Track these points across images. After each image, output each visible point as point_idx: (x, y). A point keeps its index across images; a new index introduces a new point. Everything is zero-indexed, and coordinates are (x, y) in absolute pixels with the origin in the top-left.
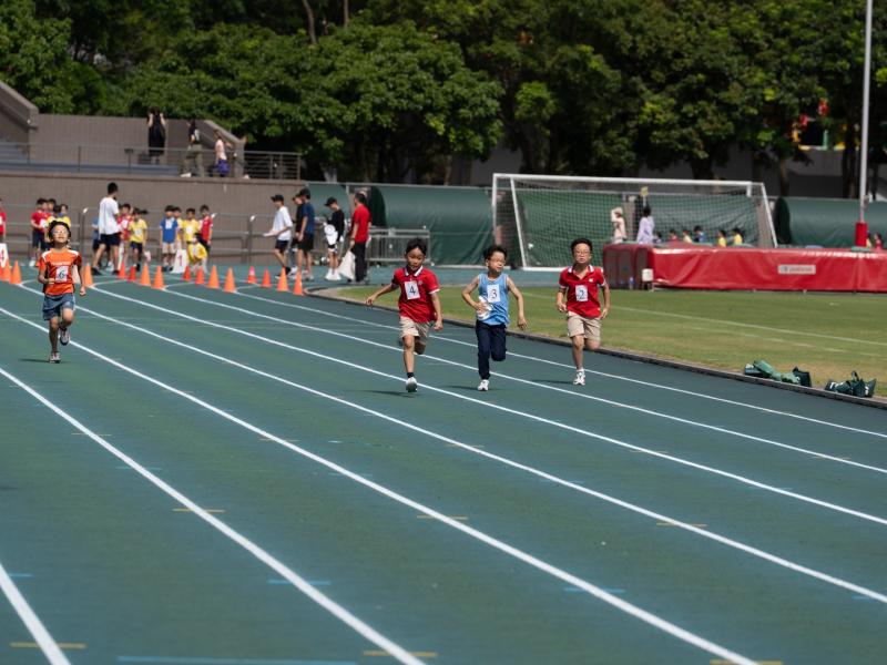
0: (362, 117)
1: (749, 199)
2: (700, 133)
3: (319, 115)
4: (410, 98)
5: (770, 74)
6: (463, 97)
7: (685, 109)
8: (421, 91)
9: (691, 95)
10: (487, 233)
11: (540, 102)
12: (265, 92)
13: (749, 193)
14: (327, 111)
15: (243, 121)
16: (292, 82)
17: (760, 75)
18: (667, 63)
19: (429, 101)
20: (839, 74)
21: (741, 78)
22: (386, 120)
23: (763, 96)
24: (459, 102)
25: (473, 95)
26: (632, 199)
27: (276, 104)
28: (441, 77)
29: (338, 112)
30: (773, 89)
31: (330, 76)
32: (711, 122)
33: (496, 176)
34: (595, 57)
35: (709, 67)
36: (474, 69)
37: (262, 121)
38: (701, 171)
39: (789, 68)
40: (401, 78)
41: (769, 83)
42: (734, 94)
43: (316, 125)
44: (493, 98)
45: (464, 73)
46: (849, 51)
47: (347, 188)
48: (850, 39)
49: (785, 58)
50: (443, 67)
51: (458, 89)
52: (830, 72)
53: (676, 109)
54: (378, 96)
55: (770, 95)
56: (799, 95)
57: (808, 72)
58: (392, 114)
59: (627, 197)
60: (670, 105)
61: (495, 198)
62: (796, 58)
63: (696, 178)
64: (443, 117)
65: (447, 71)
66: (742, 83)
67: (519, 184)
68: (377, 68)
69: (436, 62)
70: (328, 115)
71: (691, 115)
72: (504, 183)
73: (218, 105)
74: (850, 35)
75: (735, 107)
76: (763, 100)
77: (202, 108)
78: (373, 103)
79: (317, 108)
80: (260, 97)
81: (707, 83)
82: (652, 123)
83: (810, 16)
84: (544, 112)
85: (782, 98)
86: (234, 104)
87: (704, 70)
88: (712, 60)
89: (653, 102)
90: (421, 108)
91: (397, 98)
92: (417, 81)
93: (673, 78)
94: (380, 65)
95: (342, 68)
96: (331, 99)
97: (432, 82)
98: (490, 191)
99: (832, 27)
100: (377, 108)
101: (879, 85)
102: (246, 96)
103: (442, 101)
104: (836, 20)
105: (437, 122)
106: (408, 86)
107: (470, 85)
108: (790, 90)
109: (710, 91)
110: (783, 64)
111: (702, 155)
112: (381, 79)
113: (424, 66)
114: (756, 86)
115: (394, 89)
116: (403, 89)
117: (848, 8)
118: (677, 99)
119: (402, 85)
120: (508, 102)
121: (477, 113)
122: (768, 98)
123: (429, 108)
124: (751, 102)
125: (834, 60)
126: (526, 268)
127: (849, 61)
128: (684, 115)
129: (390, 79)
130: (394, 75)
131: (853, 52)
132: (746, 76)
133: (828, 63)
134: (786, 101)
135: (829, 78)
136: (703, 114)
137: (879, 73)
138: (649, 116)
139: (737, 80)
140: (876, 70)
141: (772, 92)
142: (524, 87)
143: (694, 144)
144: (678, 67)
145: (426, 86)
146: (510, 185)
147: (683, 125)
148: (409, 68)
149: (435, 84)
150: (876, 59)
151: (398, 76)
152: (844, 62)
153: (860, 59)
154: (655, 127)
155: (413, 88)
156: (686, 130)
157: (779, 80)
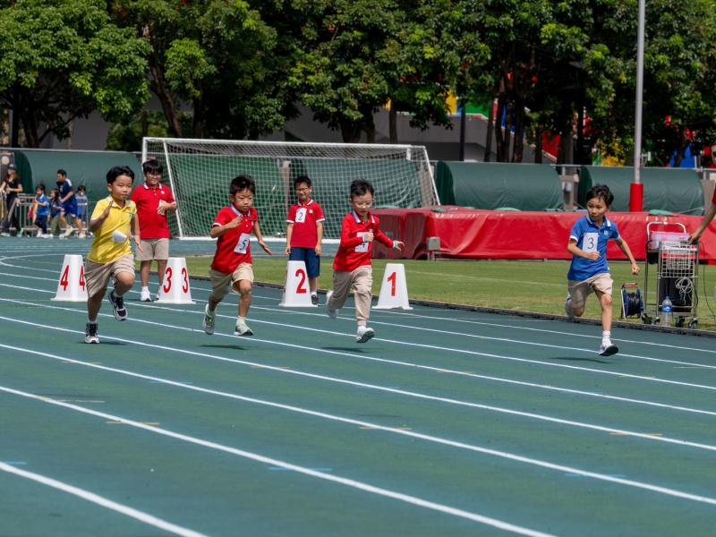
1: (408, 163)
2: (355, 93)
4: (54, 56)
5: (430, 31)
6: (111, 55)
7: (339, 68)
8: (67, 48)
9: (347, 52)
11: (192, 60)
13: (409, 157)
17: (419, 32)
18: (318, 20)
19: (75, 59)
20: (502, 31)
21: (397, 35)
22: (29, 79)
23: (422, 53)
24: (105, 61)
25: (121, 53)
26: (286, 164)
28: (86, 34)
30: (432, 46)
32: (366, 81)
33: (145, 139)
34: (250, 13)
35: (366, 23)
36: (121, 26)
38: (351, 131)
39: (450, 25)
40: (45, 34)
41: (428, 40)
42: (389, 52)
44: (141, 55)
45: (110, 30)
46: (513, 6)
49: (445, 13)
50: (89, 22)
51: (105, 46)
52: (492, 29)
53: (332, 67)
54: (21, 54)
55: (430, 52)
56: (461, 53)
57: (469, 28)
58: (36, 74)
59: (282, 160)
60: (322, 65)
62: (457, 14)
63: (346, 141)
64: (90, 76)
65: (93, 26)
66: (399, 40)
67: (172, 148)
68: (19, 24)
69: (81, 17)
71: (345, 74)
72: (155, 147)
75: (392, 66)
76: (423, 58)
78: (15, 61)
81: (363, 41)
82: (302, 84)
84: (197, 72)
85: (443, 55)
87: (360, 27)
88: (368, 16)
89: (306, 62)
90: (67, 66)
91: (40, 56)
92: (62, 37)
93: (325, 36)
94: (21, 20)
97: (77, 38)
100: (21, 67)
101: (544, 42)
103: (88, 59)
105: (83, 82)
106: (52, 43)
107: (117, 42)
108: (450, 48)
109: (366, 49)
110: (443, 20)
111: (356, 115)
112: (24, 37)
113: (68, 22)
114: (415, 44)
115: (37, 47)
116: (47, 46)
118: (330, 58)
119: (46, 42)
120: (157, 60)
121: (125, 72)
122: (427, 56)
123: (76, 67)
124: (410, 61)
125: (497, 16)
126: (182, 238)
127: (512, 17)
128: (339, 74)
129: (36, 35)
130: (37, 32)
131: (518, 7)
132: (403, 32)
133: (490, 19)
134: (447, 60)
135: (491, 34)
136: (358, 73)
137: (545, 28)
138: (299, 78)
139: (394, 37)
140: (541, 27)
141: (431, 50)
142: (175, 43)
143: (346, 105)
144: (330, 24)
145: (70, 42)
146: (162, 149)
147: (335, 85)
148: (54, 23)
149: (80, 40)
150: (540, 15)
151: (41, 32)
152: (508, 18)
153: (525, 15)
154: (307, 88)
155: (58, 45)
156: (340, 90)
157: (439, 35)
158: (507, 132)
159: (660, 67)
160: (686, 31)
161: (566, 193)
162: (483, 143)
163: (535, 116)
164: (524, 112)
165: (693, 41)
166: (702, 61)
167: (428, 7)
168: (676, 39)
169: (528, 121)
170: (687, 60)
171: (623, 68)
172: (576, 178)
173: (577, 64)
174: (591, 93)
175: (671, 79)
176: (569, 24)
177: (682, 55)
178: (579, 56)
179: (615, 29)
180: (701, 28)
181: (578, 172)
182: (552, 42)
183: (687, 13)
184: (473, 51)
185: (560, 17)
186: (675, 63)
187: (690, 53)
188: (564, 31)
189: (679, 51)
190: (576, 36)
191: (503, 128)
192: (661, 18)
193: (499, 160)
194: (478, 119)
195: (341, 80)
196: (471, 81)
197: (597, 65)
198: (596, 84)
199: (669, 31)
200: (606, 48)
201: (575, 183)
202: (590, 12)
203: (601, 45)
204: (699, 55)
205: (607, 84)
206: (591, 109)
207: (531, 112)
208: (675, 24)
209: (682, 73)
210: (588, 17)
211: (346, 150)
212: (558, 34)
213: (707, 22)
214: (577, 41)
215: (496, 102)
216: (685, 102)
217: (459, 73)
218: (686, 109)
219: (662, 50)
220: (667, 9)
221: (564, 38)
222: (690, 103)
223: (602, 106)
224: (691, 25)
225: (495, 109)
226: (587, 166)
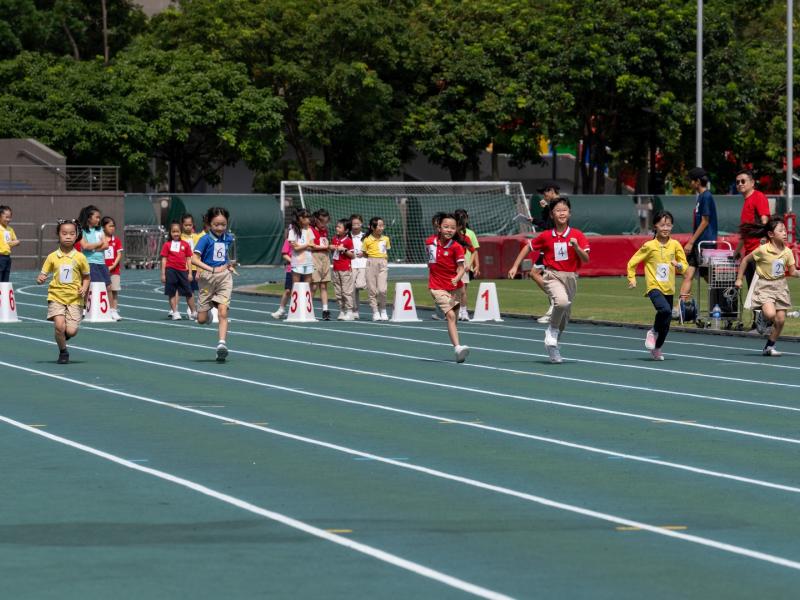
0: (162, 133)
1: (507, 197)
2: (461, 139)
3: (124, 132)
4: (204, 114)
5: (522, 84)
6: (252, 112)
7: (445, 117)
8: (212, 107)
9: (451, 104)
10: (279, 235)
11: (321, 115)
12: (73, 112)
13: (508, 192)
14: (130, 128)
15: (54, 139)
16: (97, 103)
17: (513, 85)
18: (427, 77)
19: (221, 116)
20: (584, 81)
21: (494, 88)
22: (183, 134)
23: (516, 104)
24: (250, 116)
25: (260, 110)
26: (404, 201)
27: (83, 123)
28: (230, 94)
29: (140, 129)
30: (525, 97)
31: (130, 96)
32: (469, 128)
33: (283, 183)
34: (369, 73)
35: (467, 79)
36: (260, 87)
37: (72, 138)
38: (458, 172)
39: (539, 78)
40: (195, 96)
41: (521, 92)
42: (488, 103)
43: (121, 140)
44: (277, 111)
45: (251, 91)
46: (592, 61)
47: (150, 198)
48: (593, 50)
49: (535, 68)
50: (232, 85)
51: (246, 105)
52: (575, 80)
53: (438, 118)
54: (176, 113)
55: (522, 102)
56: (549, 102)
57: (554, 80)
58: (189, 130)
59: (399, 198)
60: (432, 115)
61: (283, 204)
62: (545, 69)
63: (453, 180)
64: (234, 130)
65: (236, 88)
66: (496, 93)
67: (306, 190)
68: (173, 88)
69: (226, 80)
70: (131, 131)
71: (451, 123)
72: (291, 189)
73: (31, 126)
74: (592, 46)
75: (491, 115)
76: (517, 108)
77: (17, 127)
78: (171, 119)
79: (121, 125)
80: (69, 117)
81: (466, 94)
82: (415, 132)
83: (555, 31)
84: (326, 124)
85: (534, 104)
86: (46, 124)
87: (462, 82)
88: (469, 73)
89: (417, 113)
90: (215, 122)
91: (192, 114)
92: (209, 98)
93: (434, 90)
94: (175, 84)
95: (141, 89)
96: (133, 117)
97: (223, 99)
98: (278, 198)
99: (575, 39)
100: (176, 124)
101: (620, 91)
102: (55, 116)
103: (233, 116)
104: (579, 33)
105: (230, 136)
106: (202, 104)
107: (256, 101)
108: (541, 97)
109: (468, 101)
110: (533, 74)
111: (461, 157)
112: (177, 98)
113: (215, 85)
114: (510, 95)
115: (189, 107)
116: (197, 106)
117: (589, 22)
118: (438, 109)
119: (197, 102)
120: (291, 115)
121: (264, 126)
122: (520, 106)
123: (223, 123)
124: (507, 110)
125: (579, 69)
127: (592, 69)
128: (446, 123)
129: (188, 97)
130: (189, 94)
131: (596, 61)
132: (499, 86)
133: (573, 72)
134: (537, 107)
135: (575, 85)
136: (462, 121)
137: (620, 79)
138: (412, 126)
139: (492, 90)
140: (617, 77)
141: (524, 101)
142: (306, 101)
143: (453, 148)
144: (438, 80)
145: (217, 102)
146: (298, 191)
147: (443, 132)
148: (202, 86)
149: (226, 100)
150: (616, 67)
151: (193, 94)
152: (588, 70)
153: (602, 67)
154: (418, 135)
155: (207, 104)
156: (447, 136)
157: (530, 88)
158: (591, 168)
159: (719, 110)
160: (740, 78)
161: (643, 220)
162: (571, 178)
163: (616, 154)
164: (606, 152)
165: (746, 87)
166: (755, 103)
167: (520, 63)
168: (732, 86)
169: (609, 158)
170: (742, 103)
171: (688, 112)
172: (650, 206)
173: (649, 110)
174: (662, 134)
175: (729, 120)
176: (641, 74)
177: (737, 99)
178: (650, 102)
179: (680, 78)
180: (754, 75)
181: (652, 201)
182: (627, 90)
183: (741, 63)
184: (559, 99)
185: (633, 69)
186: (732, 106)
187: (744, 97)
188: (636, 81)
189: (735, 95)
190: (647, 85)
191: (587, 164)
192: (719, 68)
193: (584, 193)
194: (567, 158)
195: (448, 127)
196: (560, 126)
197: (665, 109)
198: (665, 125)
199: (725, 78)
200: (672, 95)
201: (650, 211)
202: (658, 64)
203: (668, 93)
204: (752, 98)
205: (675, 126)
206: (662, 147)
207: (612, 150)
208: (731, 73)
209: (738, 114)
210: (657, 68)
211: (455, 188)
212: (631, 83)
213: (758, 70)
214: (648, 89)
215: (581, 142)
216: (742, 139)
217: (548, 119)
218: (742, 145)
219: (721, 95)
220: (724, 60)
221: (636, 87)
222: (746, 140)
223: (672, 143)
224: (745, 73)
225: (581, 149)
226: (660, 196)
